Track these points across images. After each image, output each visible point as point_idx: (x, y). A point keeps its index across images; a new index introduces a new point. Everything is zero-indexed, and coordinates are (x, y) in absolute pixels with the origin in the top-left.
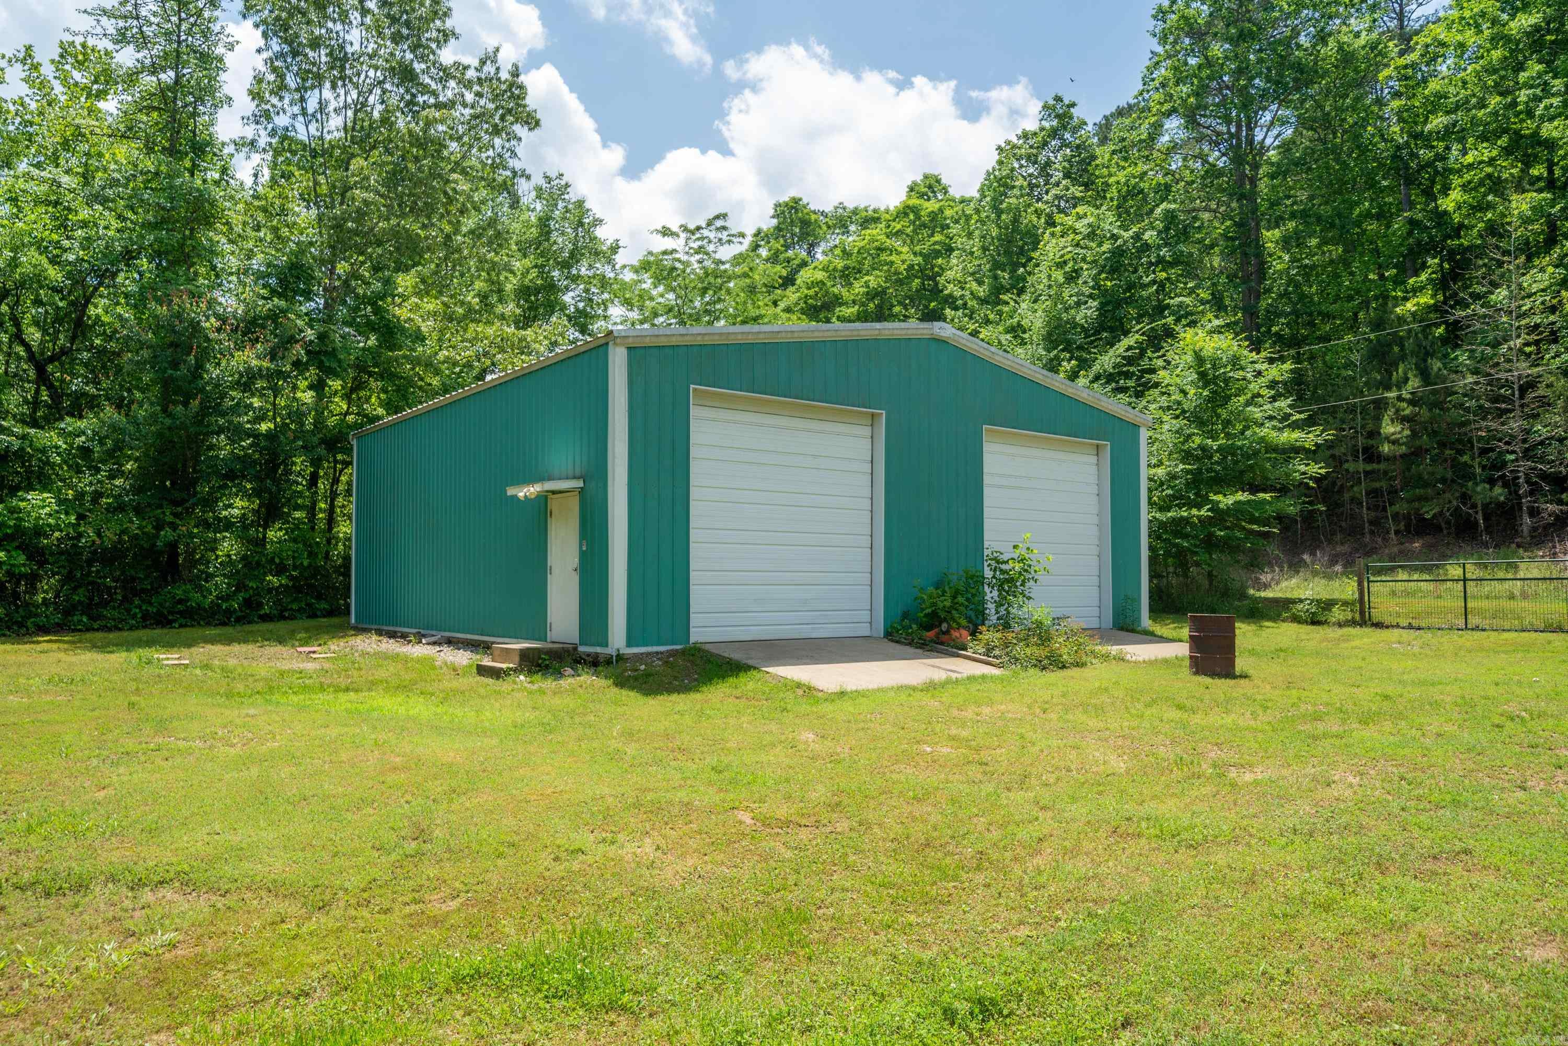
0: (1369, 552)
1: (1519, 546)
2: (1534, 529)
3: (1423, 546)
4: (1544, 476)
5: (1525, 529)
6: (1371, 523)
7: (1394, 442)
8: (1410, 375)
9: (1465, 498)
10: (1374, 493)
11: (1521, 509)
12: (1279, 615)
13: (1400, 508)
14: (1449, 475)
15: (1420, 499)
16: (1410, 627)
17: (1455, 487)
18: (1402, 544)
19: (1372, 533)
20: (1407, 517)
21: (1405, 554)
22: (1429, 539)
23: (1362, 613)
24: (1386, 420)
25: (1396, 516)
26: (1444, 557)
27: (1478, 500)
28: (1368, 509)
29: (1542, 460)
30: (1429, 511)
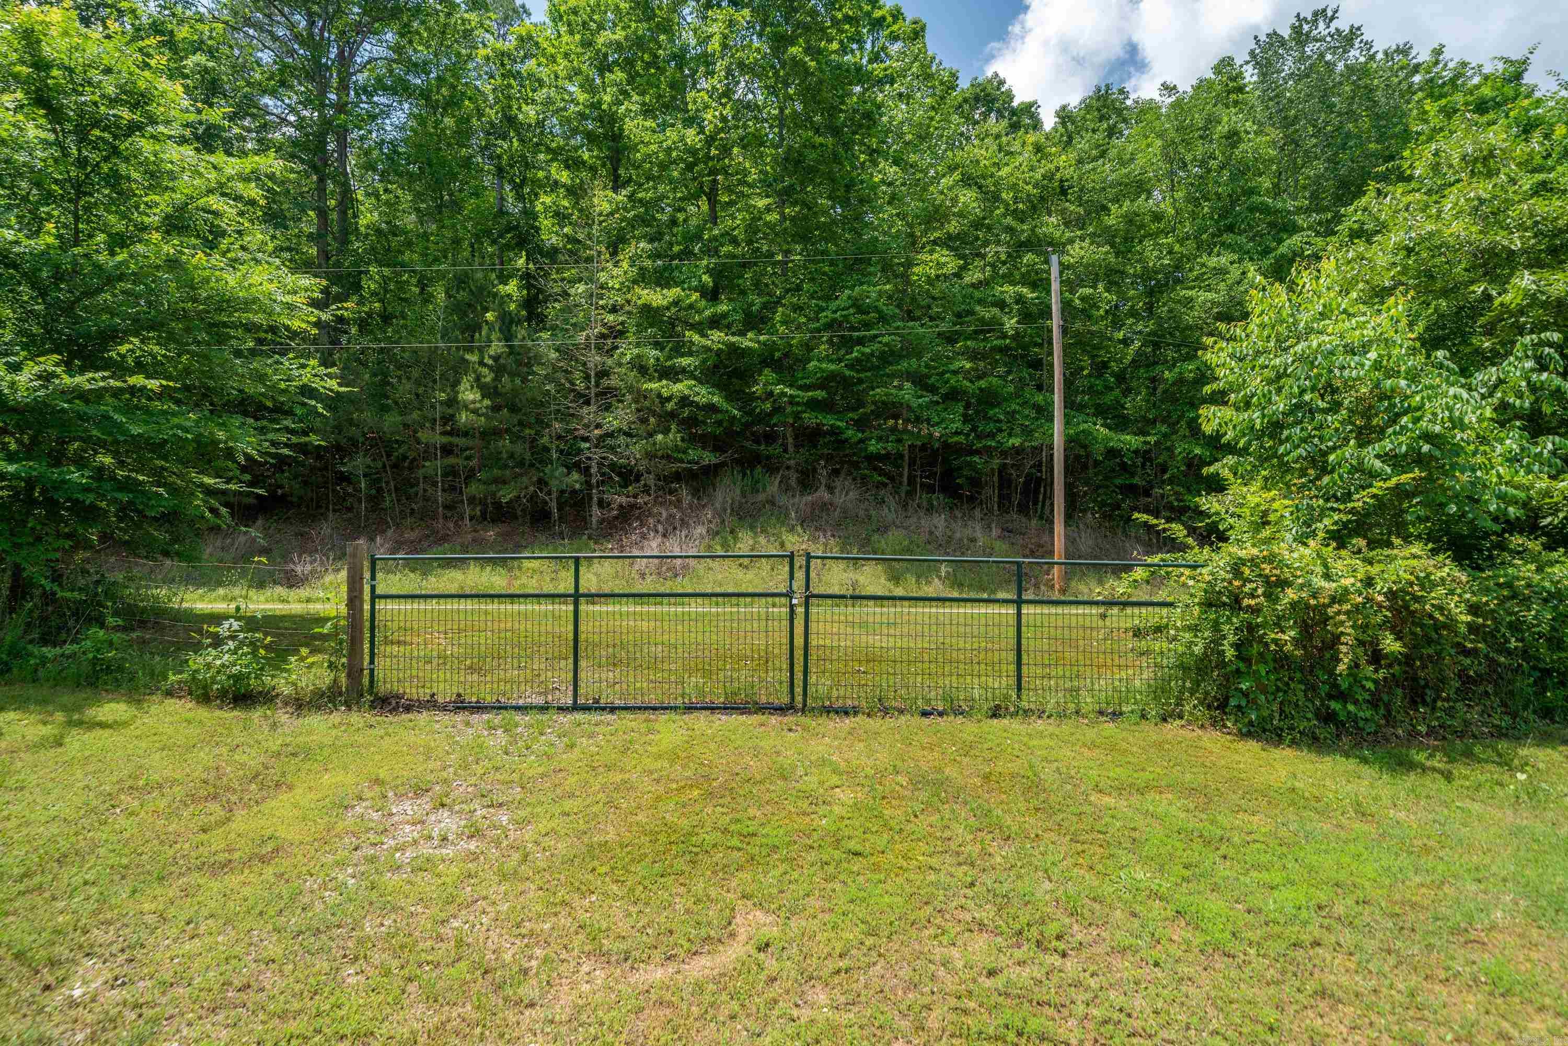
0: (443, 539)
1: (590, 538)
2: (601, 521)
3: (497, 534)
4: (613, 466)
5: (594, 520)
6: (446, 507)
7: (475, 412)
8: (493, 337)
9: (542, 483)
10: (451, 472)
11: (591, 498)
12: (157, 676)
13: (474, 489)
14: (528, 457)
15: (497, 481)
16: (460, 705)
17: (533, 471)
18: (476, 531)
19: (446, 518)
20: (483, 502)
21: (479, 544)
22: (501, 528)
23: (354, 672)
24: (465, 384)
25: (472, 500)
26: (518, 548)
27: (554, 485)
28: (444, 490)
29: (612, 449)
30: (506, 495)
